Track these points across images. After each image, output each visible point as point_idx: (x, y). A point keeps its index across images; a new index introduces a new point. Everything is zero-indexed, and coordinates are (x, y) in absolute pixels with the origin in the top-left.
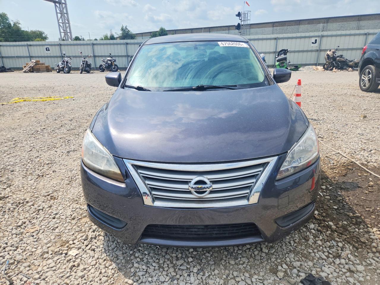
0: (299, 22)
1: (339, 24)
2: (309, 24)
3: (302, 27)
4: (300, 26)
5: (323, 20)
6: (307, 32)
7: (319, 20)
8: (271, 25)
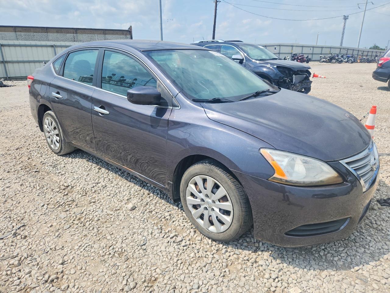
0: (46, 30)
1: (88, 35)
2: (57, 32)
3: (51, 35)
4: (48, 34)
5: (72, 30)
6: (57, 41)
7: (68, 30)
8: (12, 29)
